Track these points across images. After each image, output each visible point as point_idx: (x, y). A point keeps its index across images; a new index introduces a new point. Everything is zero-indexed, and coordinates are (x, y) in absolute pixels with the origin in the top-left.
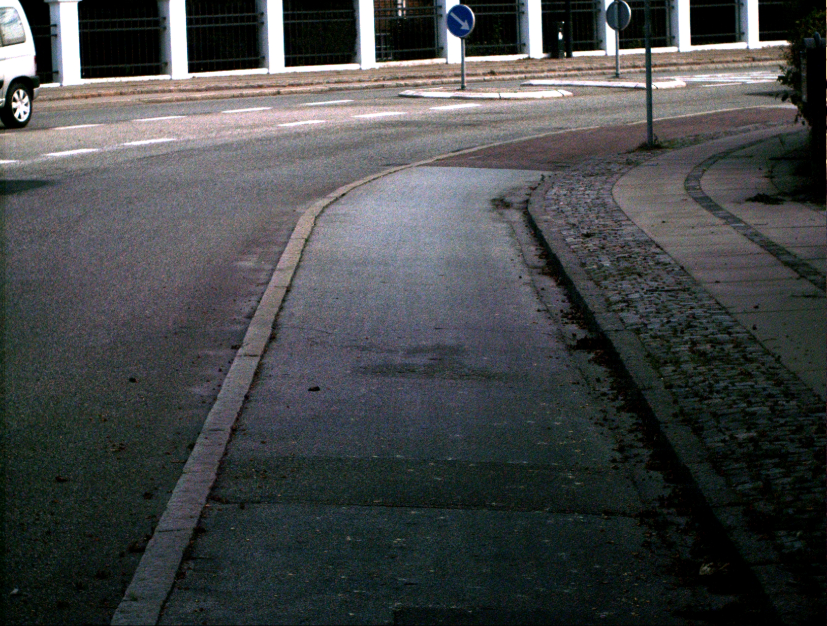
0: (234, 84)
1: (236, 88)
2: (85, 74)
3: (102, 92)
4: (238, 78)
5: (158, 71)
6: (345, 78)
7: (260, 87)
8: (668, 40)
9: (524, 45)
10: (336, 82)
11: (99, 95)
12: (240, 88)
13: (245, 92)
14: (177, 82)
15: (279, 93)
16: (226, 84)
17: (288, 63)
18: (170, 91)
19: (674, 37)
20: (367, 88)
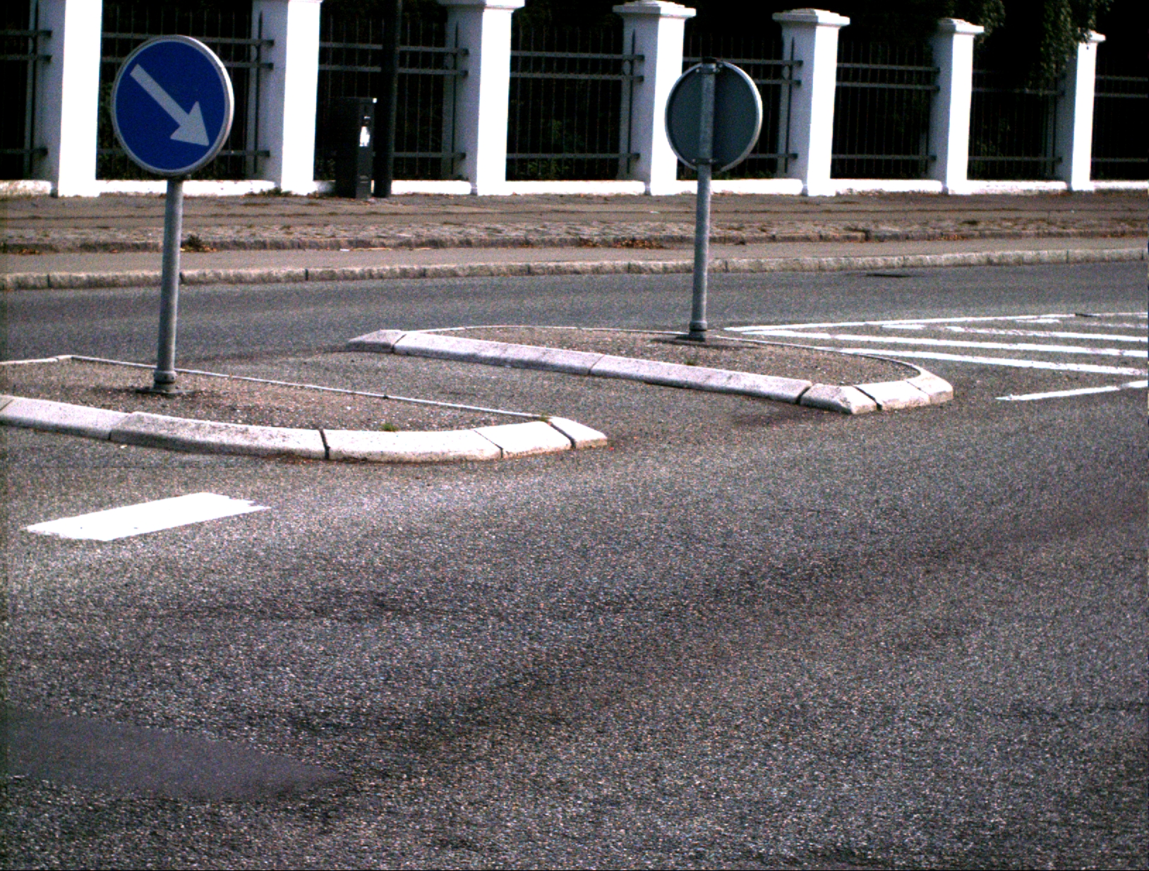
8: (623, 162)
9: (267, 154)
19: (638, 156)
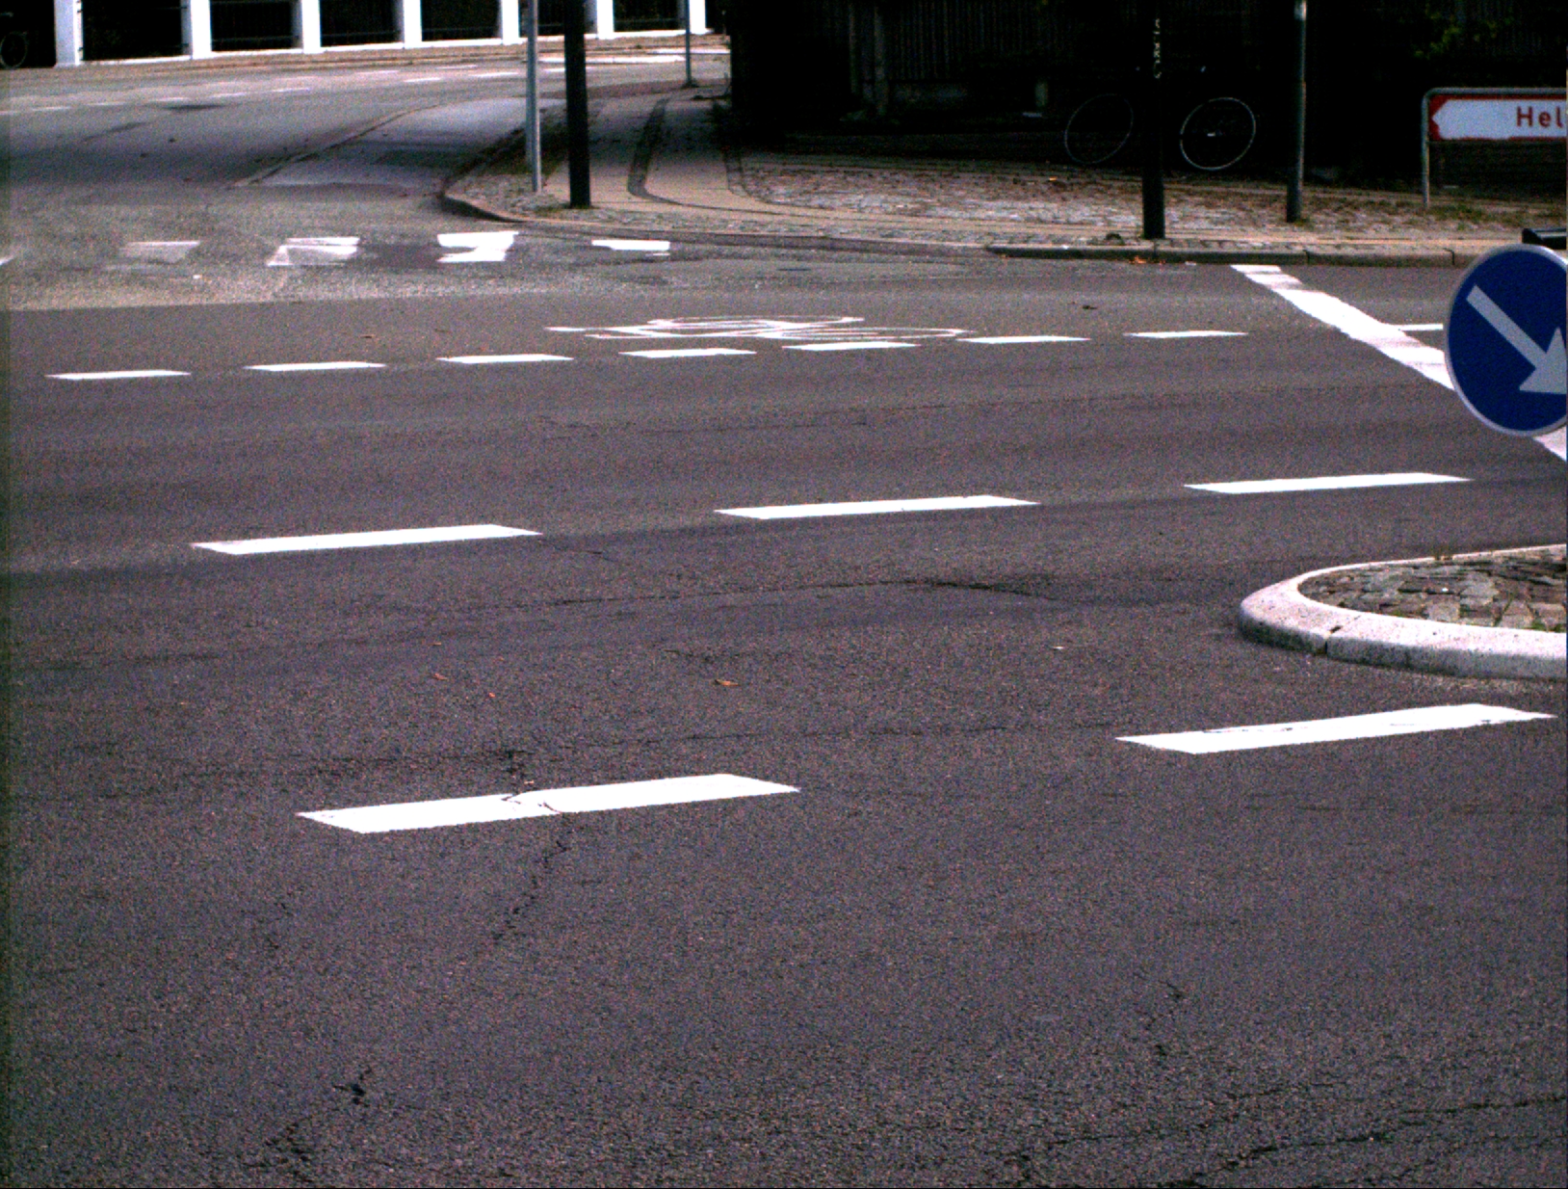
0: (367, 57)
1: (368, 60)
2: (217, 46)
3: (238, 62)
4: (373, 52)
5: (289, 44)
6: (485, 52)
7: (394, 59)
10: (472, 55)
11: (234, 66)
12: (374, 60)
13: (377, 62)
14: (310, 56)
15: (411, 64)
16: (357, 57)
17: (426, 37)
18: (303, 63)
20: (501, 59)
